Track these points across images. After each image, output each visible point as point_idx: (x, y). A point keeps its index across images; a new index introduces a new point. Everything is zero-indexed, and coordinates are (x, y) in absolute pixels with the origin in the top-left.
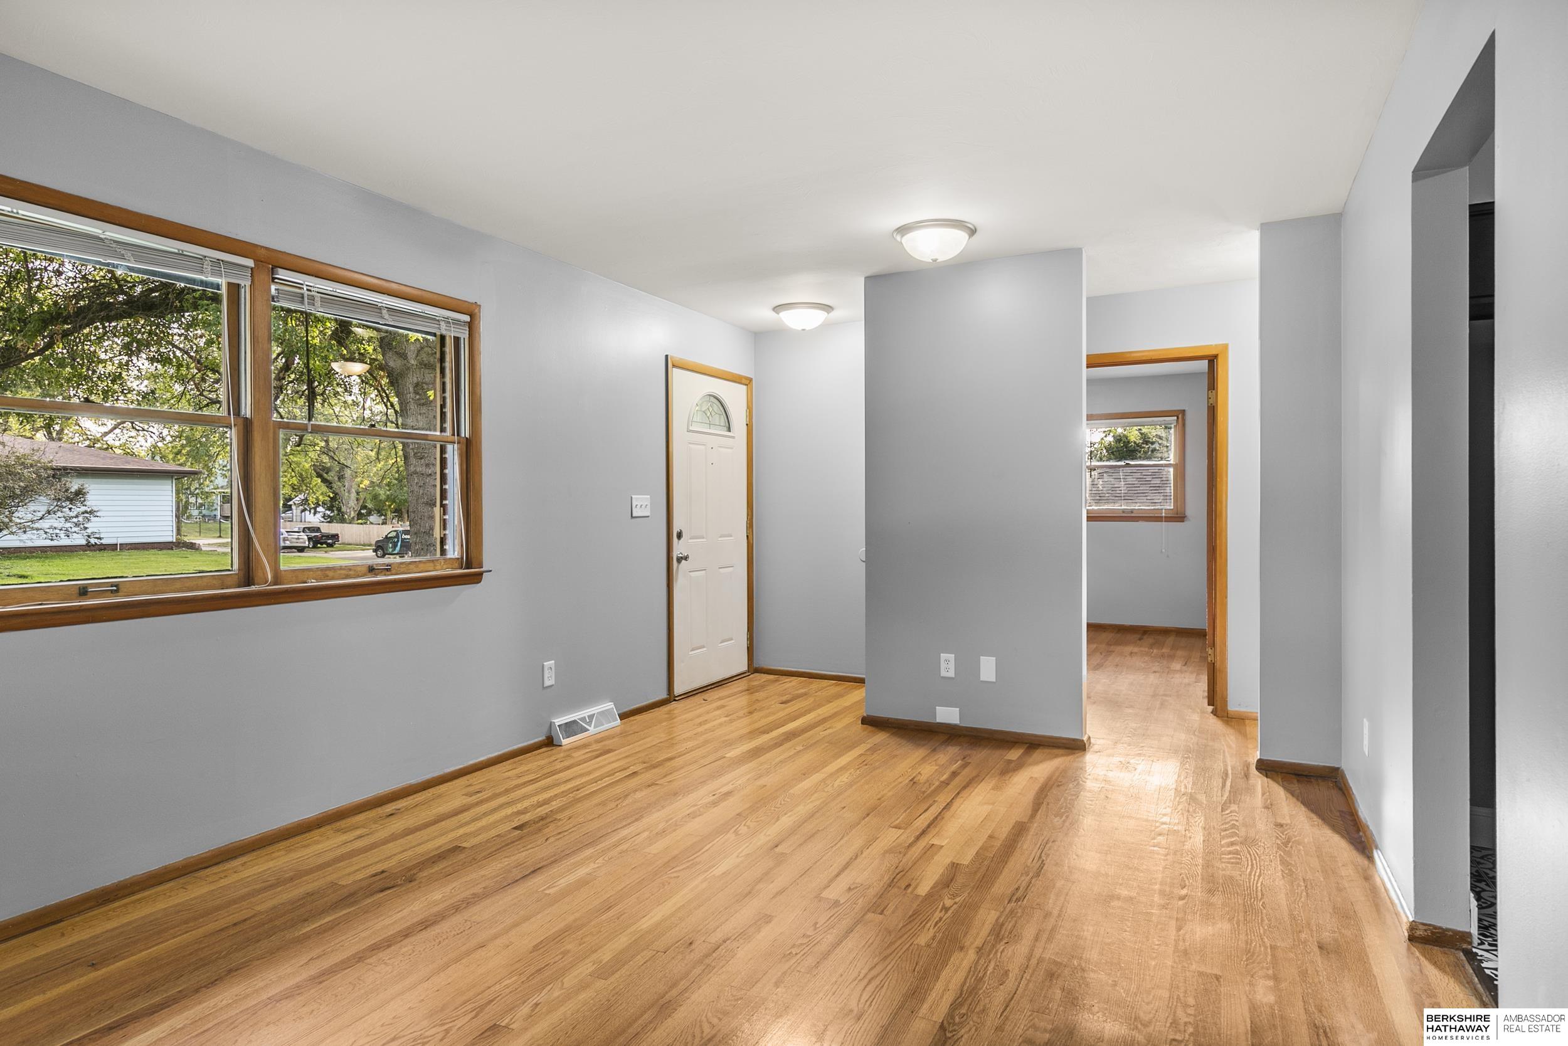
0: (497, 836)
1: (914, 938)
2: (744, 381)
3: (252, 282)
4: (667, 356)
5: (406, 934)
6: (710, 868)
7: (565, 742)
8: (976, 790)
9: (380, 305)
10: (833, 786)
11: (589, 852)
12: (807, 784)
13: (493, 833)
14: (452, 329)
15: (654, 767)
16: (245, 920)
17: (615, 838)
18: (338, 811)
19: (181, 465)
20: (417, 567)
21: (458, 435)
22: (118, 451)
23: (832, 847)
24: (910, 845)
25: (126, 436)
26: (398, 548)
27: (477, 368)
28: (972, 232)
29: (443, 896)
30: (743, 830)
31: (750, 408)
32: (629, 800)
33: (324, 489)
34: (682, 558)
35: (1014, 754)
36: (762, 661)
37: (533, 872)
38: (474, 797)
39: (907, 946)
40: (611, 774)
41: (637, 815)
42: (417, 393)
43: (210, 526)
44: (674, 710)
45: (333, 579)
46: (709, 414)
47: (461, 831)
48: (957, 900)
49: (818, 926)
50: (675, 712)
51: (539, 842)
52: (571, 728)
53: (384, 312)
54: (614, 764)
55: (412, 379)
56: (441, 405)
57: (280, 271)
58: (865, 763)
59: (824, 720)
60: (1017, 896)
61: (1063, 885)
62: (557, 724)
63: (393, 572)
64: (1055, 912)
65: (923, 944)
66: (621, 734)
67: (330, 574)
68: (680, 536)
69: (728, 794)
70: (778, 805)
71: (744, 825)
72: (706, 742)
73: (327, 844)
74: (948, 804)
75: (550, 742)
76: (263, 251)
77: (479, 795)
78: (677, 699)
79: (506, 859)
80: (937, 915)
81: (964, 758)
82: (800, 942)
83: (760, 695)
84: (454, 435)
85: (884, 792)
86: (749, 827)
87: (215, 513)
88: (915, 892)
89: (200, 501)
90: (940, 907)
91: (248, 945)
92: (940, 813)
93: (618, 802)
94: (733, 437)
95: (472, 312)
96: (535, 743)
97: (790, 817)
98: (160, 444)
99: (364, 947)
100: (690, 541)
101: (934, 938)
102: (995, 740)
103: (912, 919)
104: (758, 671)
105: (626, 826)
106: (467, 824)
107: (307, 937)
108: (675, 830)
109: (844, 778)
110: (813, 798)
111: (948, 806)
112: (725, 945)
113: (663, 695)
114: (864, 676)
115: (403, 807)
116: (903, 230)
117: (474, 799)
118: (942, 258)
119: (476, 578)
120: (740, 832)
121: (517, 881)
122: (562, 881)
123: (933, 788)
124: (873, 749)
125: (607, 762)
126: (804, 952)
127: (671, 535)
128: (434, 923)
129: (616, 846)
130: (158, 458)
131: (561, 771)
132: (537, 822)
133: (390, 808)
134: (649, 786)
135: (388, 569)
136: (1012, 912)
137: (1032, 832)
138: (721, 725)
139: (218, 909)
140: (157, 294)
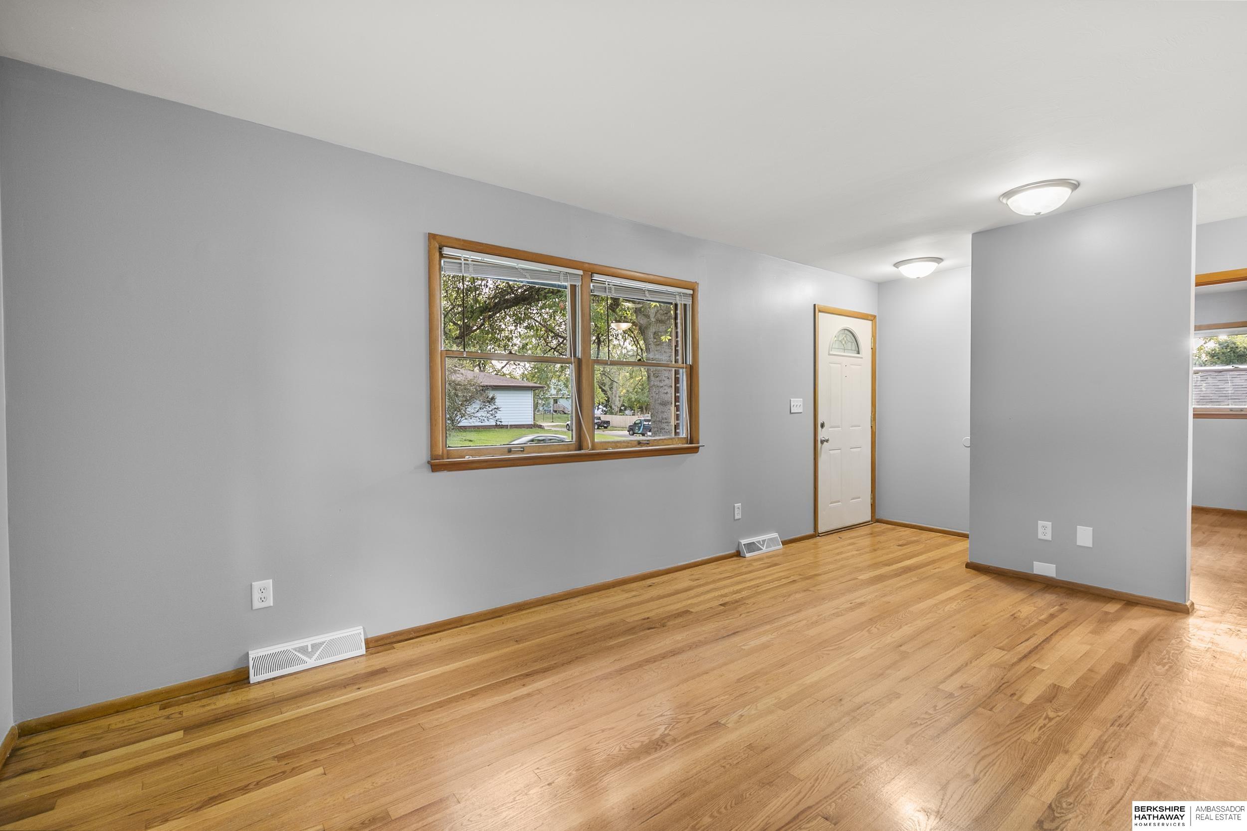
0: (710, 608)
1: (1022, 734)
2: (870, 318)
3: (582, 283)
4: (815, 305)
5: (664, 656)
6: (851, 652)
7: (748, 555)
8: (1074, 631)
9: (644, 289)
10: (944, 610)
11: (768, 627)
12: (923, 605)
13: (708, 605)
14: (683, 299)
15: (807, 578)
16: (582, 632)
17: (784, 621)
18: (622, 580)
19: (535, 383)
20: (663, 442)
21: (686, 363)
22: (508, 376)
23: (946, 654)
24: (1014, 664)
25: (511, 368)
26: (641, 430)
27: (697, 322)
28: (1075, 186)
29: (682, 639)
30: (874, 630)
31: (874, 336)
32: (792, 598)
33: (603, 395)
34: (824, 440)
35: (1112, 608)
36: (881, 515)
37: (734, 633)
38: (695, 582)
39: (1015, 739)
40: (779, 579)
41: (798, 609)
42: (655, 338)
43: (548, 416)
44: (818, 542)
45: (620, 448)
46: (844, 342)
47: (689, 602)
48: (1060, 714)
49: (937, 708)
50: (819, 544)
51: (736, 616)
52: (751, 547)
53: (647, 292)
54: (780, 573)
55: (652, 329)
56: (675, 346)
57: (595, 275)
58: (970, 597)
59: (934, 562)
60: (1120, 722)
61: (1168, 723)
62: (743, 543)
63: (651, 445)
64: (1161, 743)
65: (1029, 741)
66: (783, 554)
67: (619, 445)
68: (822, 426)
69: (862, 604)
70: (900, 618)
71: (875, 627)
72: (843, 567)
73: (617, 598)
74: (1047, 638)
75: (738, 554)
76: (587, 265)
77: (698, 581)
78: (820, 535)
79: (717, 623)
80: (1041, 722)
81: (1061, 605)
82: (923, 716)
83: (882, 538)
84: (683, 363)
85: (988, 621)
86: (878, 629)
87: (550, 409)
88: (1020, 700)
89: (543, 402)
90: (1044, 716)
91: (585, 646)
92: (1040, 644)
93: (785, 598)
94: (862, 358)
95: (693, 287)
96: (730, 554)
97: (910, 627)
98: (526, 372)
99: (642, 659)
100: (829, 429)
101: (1039, 738)
102: (1091, 594)
103: (1017, 720)
104: (878, 521)
105: (790, 614)
106: (693, 597)
107: (611, 648)
108: (824, 623)
109: (953, 606)
110: (928, 616)
111: (1047, 640)
112: (866, 706)
113: (811, 532)
114: (968, 533)
115: (656, 582)
116: (1008, 194)
117: (695, 583)
118: (1044, 211)
119: (695, 450)
120: (871, 632)
121: (724, 637)
122: (752, 642)
123: (1032, 624)
124: (977, 588)
125: (775, 571)
126: (927, 724)
127: (816, 425)
128: (678, 653)
129: (785, 626)
130: (525, 379)
131: (746, 573)
132: (734, 603)
133: (649, 582)
134: (805, 591)
135: (648, 443)
136: (1115, 734)
137: (1133, 673)
138: (853, 556)
139: (568, 623)
140: (527, 292)
